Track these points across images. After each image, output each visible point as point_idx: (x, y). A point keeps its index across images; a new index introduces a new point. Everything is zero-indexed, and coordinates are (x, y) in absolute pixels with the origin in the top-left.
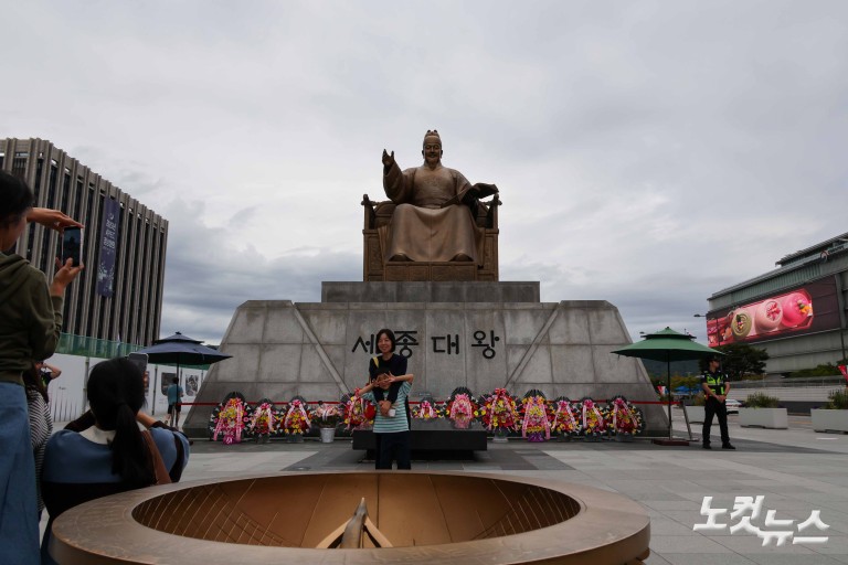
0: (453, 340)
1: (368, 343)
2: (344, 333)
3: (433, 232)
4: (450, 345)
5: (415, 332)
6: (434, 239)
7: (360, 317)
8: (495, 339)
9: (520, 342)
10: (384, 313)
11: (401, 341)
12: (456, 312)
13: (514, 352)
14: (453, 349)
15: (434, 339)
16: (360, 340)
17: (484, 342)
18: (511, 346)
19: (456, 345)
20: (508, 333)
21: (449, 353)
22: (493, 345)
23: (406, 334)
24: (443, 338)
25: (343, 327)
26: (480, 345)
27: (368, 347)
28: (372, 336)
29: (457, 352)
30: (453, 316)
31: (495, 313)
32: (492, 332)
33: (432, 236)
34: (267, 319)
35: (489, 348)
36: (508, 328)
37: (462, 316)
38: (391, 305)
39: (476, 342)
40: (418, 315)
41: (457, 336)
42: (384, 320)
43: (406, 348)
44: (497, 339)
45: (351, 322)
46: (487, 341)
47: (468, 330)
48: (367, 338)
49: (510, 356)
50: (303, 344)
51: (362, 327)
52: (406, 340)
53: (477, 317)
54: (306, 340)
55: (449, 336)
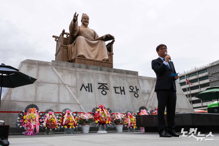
0: (122, 89)
1: (87, 87)
2: (75, 81)
3: (93, 49)
4: (121, 91)
5: (107, 84)
6: (94, 52)
7: (82, 75)
8: (137, 90)
9: (146, 92)
10: (92, 75)
11: (101, 87)
12: (121, 77)
13: (145, 96)
14: (123, 92)
15: (115, 88)
16: (83, 85)
17: (134, 90)
18: (144, 93)
19: (124, 91)
20: (141, 88)
21: (122, 94)
22: (137, 92)
23: (103, 84)
24: (118, 88)
25: (75, 79)
26: (132, 91)
27: (87, 89)
28: (88, 84)
29: (125, 94)
30: (121, 79)
31: (136, 79)
32: (136, 87)
33: (93, 50)
34: (38, 70)
35: (136, 93)
36: (141, 86)
37: (124, 79)
38: (95, 71)
39: (131, 90)
40: (107, 77)
41: (123, 87)
42: (93, 77)
43: (104, 91)
44: (138, 90)
45: (78, 77)
46: (135, 90)
47: (127, 85)
48: (86, 85)
49: (144, 97)
50: (59, 84)
51: (83, 79)
52: (103, 87)
53: (129, 80)
54: (60, 82)
55: (120, 87)
